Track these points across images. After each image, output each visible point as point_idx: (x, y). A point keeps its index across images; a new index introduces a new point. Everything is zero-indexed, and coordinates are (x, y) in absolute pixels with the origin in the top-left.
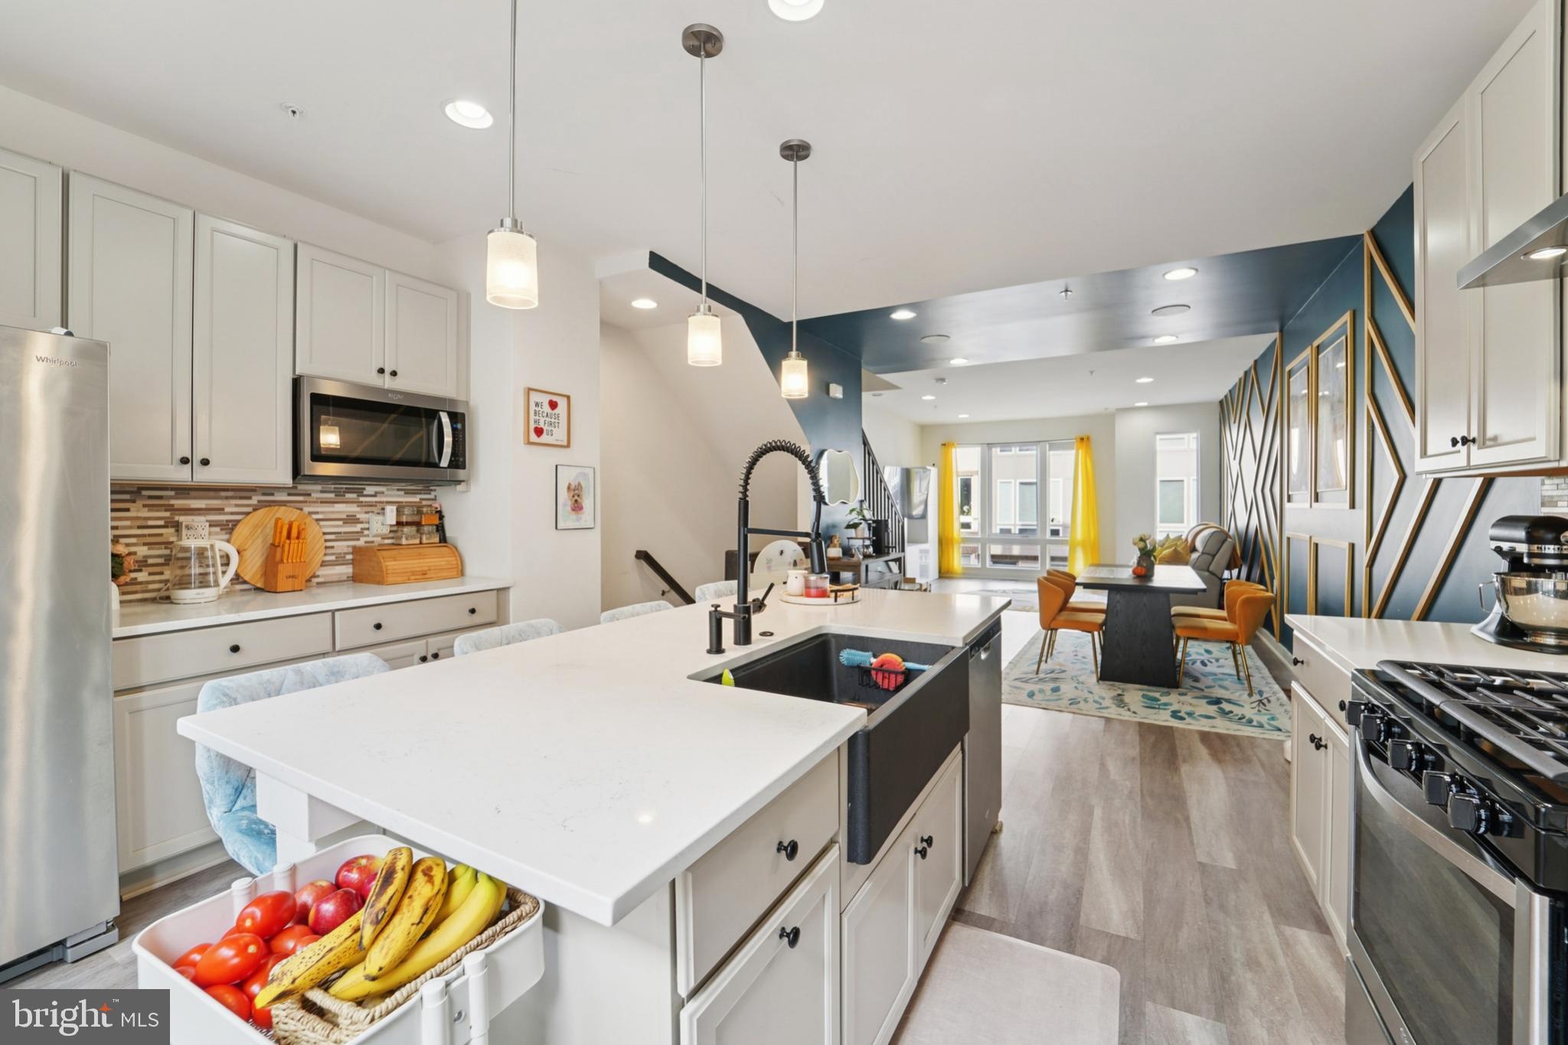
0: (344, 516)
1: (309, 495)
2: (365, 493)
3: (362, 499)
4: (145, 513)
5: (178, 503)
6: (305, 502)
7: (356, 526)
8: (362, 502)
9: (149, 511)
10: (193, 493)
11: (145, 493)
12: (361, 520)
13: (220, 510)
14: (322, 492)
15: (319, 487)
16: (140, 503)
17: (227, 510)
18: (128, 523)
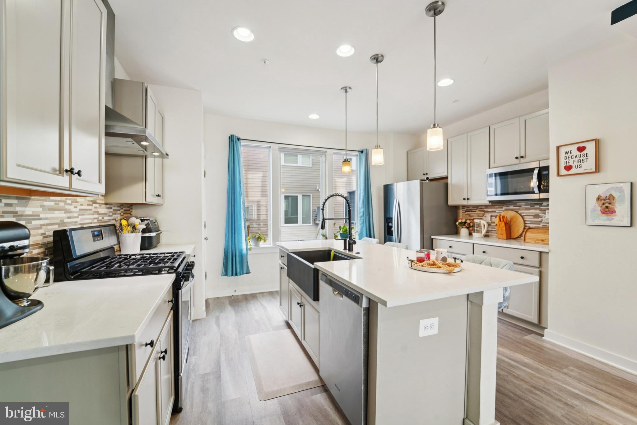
0: (534, 215)
1: (521, 206)
2: (543, 205)
3: (541, 208)
4: (479, 212)
5: (486, 210)
6: (519, 209)
7: (539, 219)
8: (542, 209)
9: (480, 212)
10: (489, 207)
11: (479, 207)
12: (541, 216)
13: (495, 212)
14: (525, 205)
15: (524, 204)
16: (478, 210)
17: (497, 212)
18: (476, 215)
